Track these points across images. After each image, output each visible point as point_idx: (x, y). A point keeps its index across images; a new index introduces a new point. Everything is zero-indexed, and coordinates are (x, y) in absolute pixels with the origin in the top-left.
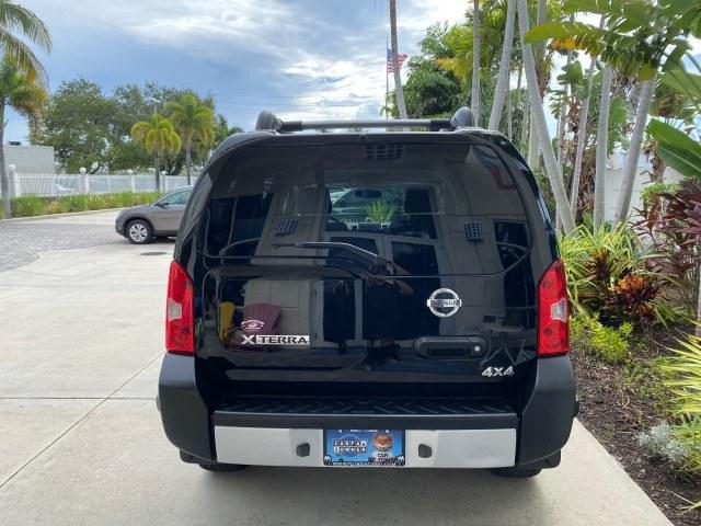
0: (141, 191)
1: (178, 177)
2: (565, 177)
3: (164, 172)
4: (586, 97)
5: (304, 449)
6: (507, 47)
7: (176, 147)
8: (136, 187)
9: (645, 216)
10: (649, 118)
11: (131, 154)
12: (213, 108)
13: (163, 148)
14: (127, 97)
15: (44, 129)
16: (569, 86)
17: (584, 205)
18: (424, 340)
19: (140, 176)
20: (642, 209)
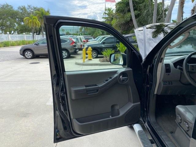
0: (28, 40)
1: (39, 36)
3: (35, 34)
7: (39, 26)
11: (24, 28)
13: (35, 25)
14: (22, 9)
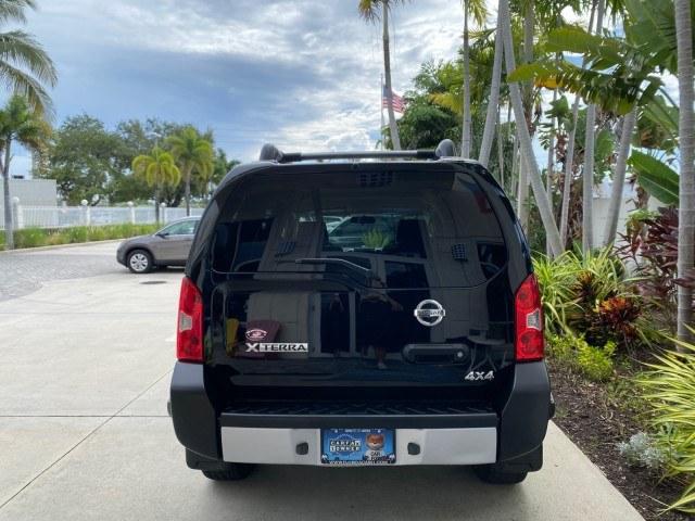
0: (141, 223)
1: (176, 209)
2: (554, 206)
3: (163, 204)
4: (572, 129)
5: (303, 448)
6: (495, 83)
7: (175, 181)
8: (136, 219)
9: (629, 241)
10: (632, 147)
11: (132, 187)
12: (212, 142)
13: (164, 179)
14: (129, 131)
15: (48, 163)
16: (556, 119)
17: (574, 232)
18: (412, 346)
19: (140, 208)
20: (625, 234)
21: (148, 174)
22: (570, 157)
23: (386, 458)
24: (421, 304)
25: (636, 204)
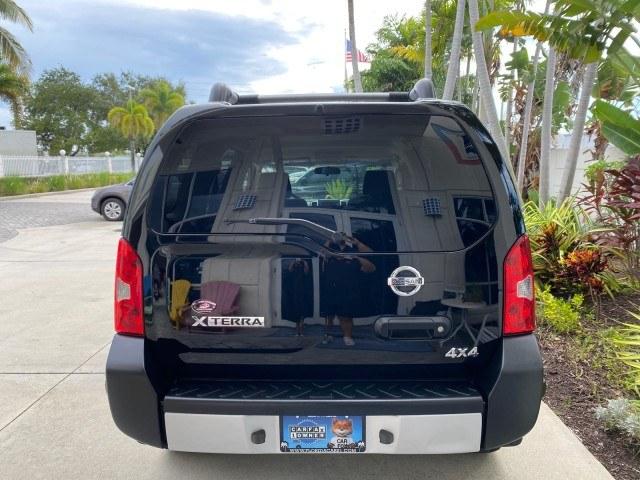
0: (117, 172)
2: (511, 157)
3: (139, 154)
4: (531, 81)
5: (259, 436)
6: (457, 35)
7: (149, 132)
8: (113, 168)
9: (593, 192)
10: (592, 100)
11: (109, 138)
12: (184, 95)
13: (138, 131)
14: (105, 84)
15: (27, 114)
16: (516, 70)
17: (529, 182)
18: (385, 320)
19: (117, 158)
20: (588, 185)
21: (124, 126)
22: (529, 108)
23: (354, 446)
24: (396, 271)
25: (594, 154)
